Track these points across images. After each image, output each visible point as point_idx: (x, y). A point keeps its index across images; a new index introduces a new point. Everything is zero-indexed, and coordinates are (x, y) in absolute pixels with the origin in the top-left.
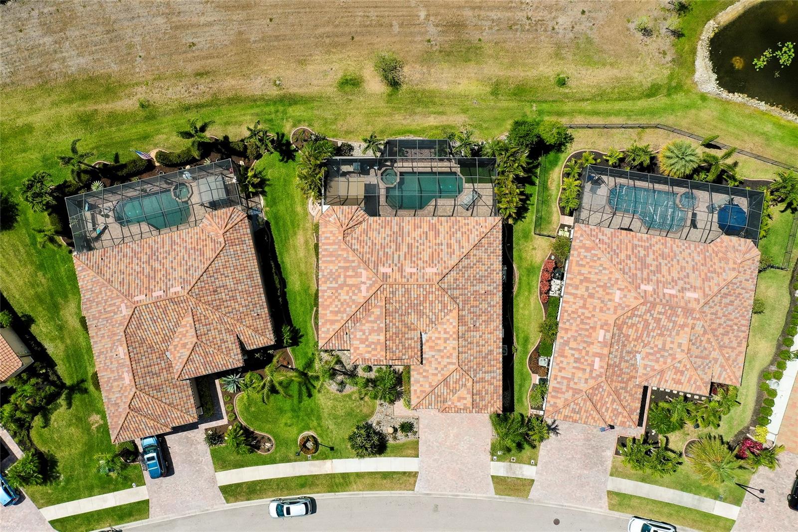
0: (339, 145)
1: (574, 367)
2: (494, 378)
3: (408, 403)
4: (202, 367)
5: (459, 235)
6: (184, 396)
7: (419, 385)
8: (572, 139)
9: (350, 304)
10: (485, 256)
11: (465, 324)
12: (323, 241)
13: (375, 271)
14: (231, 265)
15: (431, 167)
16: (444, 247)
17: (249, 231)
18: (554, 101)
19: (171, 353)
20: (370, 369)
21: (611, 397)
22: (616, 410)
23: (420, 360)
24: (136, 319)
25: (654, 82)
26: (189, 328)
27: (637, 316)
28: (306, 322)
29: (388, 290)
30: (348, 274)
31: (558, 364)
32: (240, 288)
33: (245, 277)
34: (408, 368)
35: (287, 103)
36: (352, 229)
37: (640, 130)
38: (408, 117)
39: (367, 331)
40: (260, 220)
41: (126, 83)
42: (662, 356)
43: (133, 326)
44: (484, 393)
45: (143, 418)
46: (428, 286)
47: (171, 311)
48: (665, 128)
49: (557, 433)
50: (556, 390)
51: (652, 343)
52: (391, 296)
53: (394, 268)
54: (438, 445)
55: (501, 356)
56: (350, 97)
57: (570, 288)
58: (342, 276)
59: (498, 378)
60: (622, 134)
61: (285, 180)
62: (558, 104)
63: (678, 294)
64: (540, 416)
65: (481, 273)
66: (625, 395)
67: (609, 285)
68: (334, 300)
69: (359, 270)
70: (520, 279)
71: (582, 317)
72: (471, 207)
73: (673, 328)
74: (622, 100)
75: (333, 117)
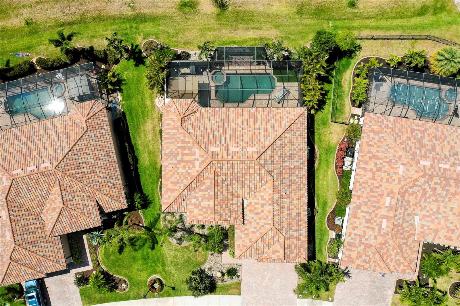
0: (179, 53)
1: (365, 227)
2: (301, 235)
3: (233, 254)
4: (68, 227)
5: (273, 121)
6: (55, 249)
7: (241, 241)
8: (361, 48)
9: (187, 176)
10: (293, 138)
11: (278, 192)
12: (165, 127)
13: (206, 150)
14: (92, 146)
15: (251, 70)
16: (262, 131)
17: (107, 119)
18: (345, 19)
19: (45, 215)
20: (203, 227)
21: (395, 251)
22: (399, 260)
23: (242, 221)
24: (15, 189)
25: (424, 4)
26: (57, 196)
27: (418, 186)
28: (153, 190)
29: (216, 165)
30: (185, 152)
31: (352, 224)
32: (99, 164)
33: (103, 155)
34: (233, 227)
35: (139, 21)
36: (188, 117)
37: (413, 40)
38: (233, 31)
39: (200, 198)
40: (118, 111)
41: (14, 5)
42: (437, 218)
43: (12, 194)
44: (293, 247)
45: (22, 267)
46: (248, 162)
47: (43, 182)
48: (433, 39)
49: (350, 277)
50: (349, 244)
51: (428, 207)
52: (219, 169)
53: (222, 147)
54: (256, 285)
55: (307, 217)
56: (188, 17)
57: (361, 163)
58: (180, 154)
59: (304, 235)
60: (400, 44)
61: (137, 80)
62: (349, 21)
63: (451, 168)
64: (336, 264)
65: (290, 151)
66: (406, 248)
67: (393, 161)
68: (174, 173)
69: (193, 150)
70: (320, 157)
71: (372, 187)
72: (282, 101)
73: (446, 195)
74: (399, 18)
75: (175, 32)
